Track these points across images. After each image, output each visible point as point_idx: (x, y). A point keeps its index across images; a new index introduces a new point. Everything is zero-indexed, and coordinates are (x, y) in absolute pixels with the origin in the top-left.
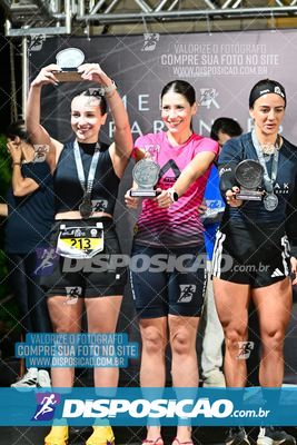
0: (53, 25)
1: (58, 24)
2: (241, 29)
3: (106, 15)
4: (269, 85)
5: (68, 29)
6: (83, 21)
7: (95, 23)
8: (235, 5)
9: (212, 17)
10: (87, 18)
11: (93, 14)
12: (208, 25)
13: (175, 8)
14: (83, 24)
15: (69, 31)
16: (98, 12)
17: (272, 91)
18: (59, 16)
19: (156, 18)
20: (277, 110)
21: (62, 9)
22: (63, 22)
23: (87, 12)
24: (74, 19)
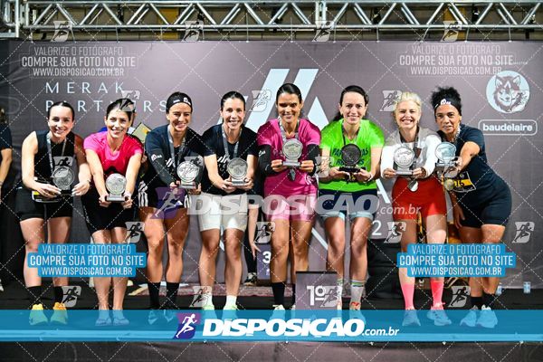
0: (6, 31)
1: (10, 31)
2: (139, 40)
3: (45, 26)
4: (180, 96)
5: (17, 35)
6: (28, 30)
7: (37, 31)
8: (136, 23)
9: (119, 30)
10: (31, 27)
11: (35, 25)
12: (117, 36)
13: (93, 24)
14: (28, 31)
15: (17, 36)
16: (39, 23)
17: (182, 101)
18: (10, 25)
19: (80, 29)
20: (186, 114)
21: (13, 20)
22: (13, 29)
23: (31, 23)
24: (21, 27)
